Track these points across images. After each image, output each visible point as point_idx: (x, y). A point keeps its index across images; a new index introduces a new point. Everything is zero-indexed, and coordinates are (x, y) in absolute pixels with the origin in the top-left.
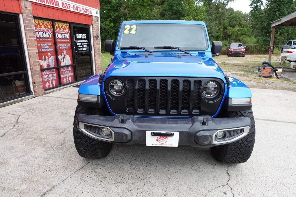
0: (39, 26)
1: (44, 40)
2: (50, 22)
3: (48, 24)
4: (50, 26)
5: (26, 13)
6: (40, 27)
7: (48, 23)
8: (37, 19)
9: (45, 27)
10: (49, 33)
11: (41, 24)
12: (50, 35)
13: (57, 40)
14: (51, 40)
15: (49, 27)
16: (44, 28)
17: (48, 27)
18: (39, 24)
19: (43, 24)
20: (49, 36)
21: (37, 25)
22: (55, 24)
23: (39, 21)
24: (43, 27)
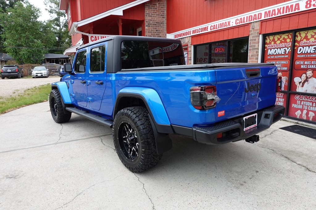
0: (273, 43)
1: (276, 57)
2: (291, 35)
3: (286, 37)
4: (290, 39)
5: (253, 34)
6: (275, 42)
7: (288, 36)
8: (272, 35)
9: (281, 42)
10: (286, 48)
11: (276, 39)
12: (287, 51)
13: (299, 56)
14: (287, 56)
15: (288, 40)
16: (279, 44)
17: (285, 41)
18: (274, 40)
19: (279, 39)
20: (285, 52)
21: (272, 42)
22: (300, 34)
23: (274, 37)
24: (279, 42)
